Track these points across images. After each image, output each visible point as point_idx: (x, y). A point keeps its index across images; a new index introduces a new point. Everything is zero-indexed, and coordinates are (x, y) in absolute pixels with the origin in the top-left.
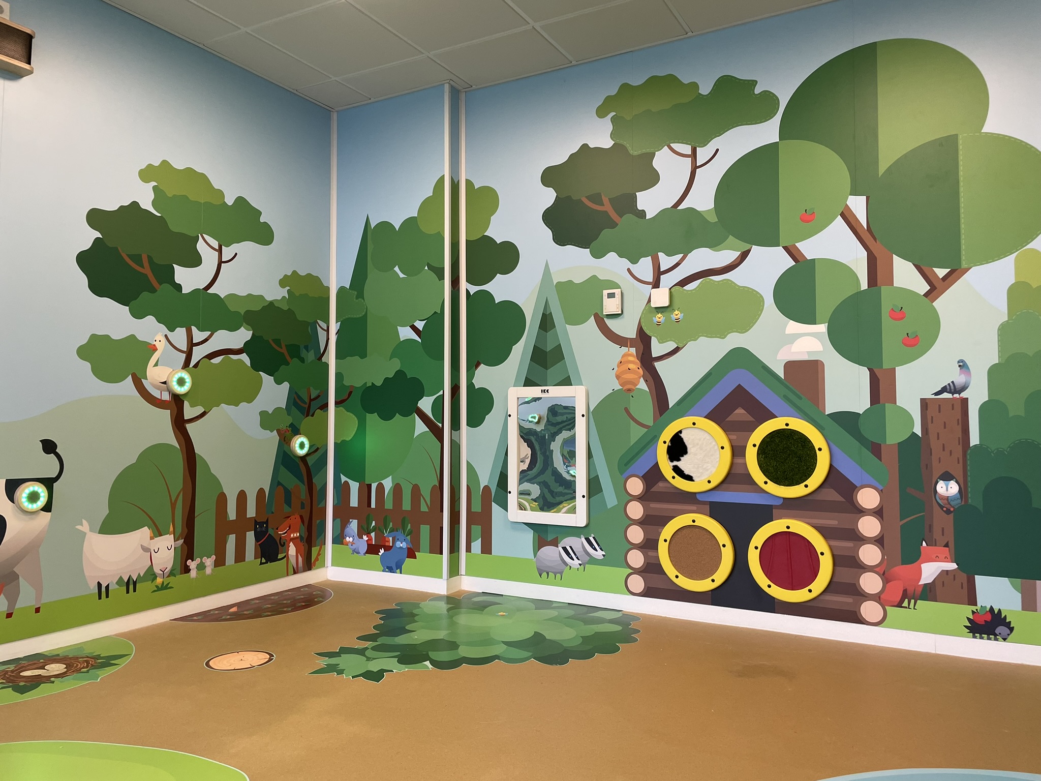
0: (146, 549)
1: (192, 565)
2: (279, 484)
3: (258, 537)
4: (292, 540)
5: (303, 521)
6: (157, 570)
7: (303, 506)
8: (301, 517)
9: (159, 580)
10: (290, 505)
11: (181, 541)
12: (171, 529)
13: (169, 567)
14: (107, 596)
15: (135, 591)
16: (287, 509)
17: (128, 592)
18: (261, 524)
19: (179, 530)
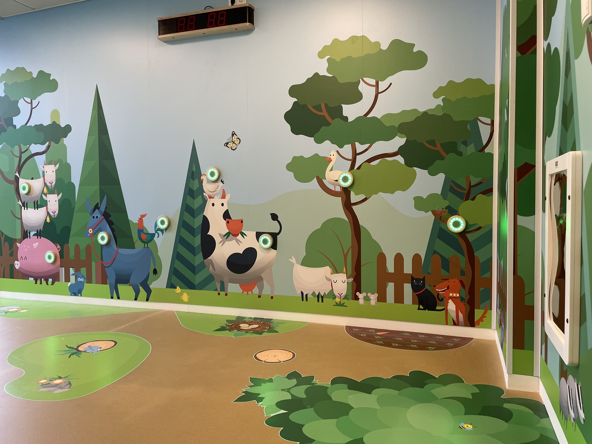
0: (328, 280)
1: (361, 296)
2: (435, 252)
3: (415, 289)
4: (452, 298)
5: (463, 286)
6: (336, 293)
7: (463, 273)
8: (461, 282)
9: (338, 300)
10: (448, 270)
11: (351, 280)
12: (345, 270)
13: (344, 293)
14: (307, 300)
15: (322, 302)
16: (444, 273)
17: (318, 301)
18: (418, 280)
19: (350, 272)
